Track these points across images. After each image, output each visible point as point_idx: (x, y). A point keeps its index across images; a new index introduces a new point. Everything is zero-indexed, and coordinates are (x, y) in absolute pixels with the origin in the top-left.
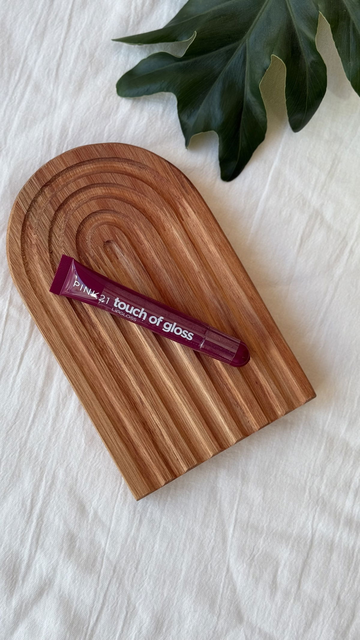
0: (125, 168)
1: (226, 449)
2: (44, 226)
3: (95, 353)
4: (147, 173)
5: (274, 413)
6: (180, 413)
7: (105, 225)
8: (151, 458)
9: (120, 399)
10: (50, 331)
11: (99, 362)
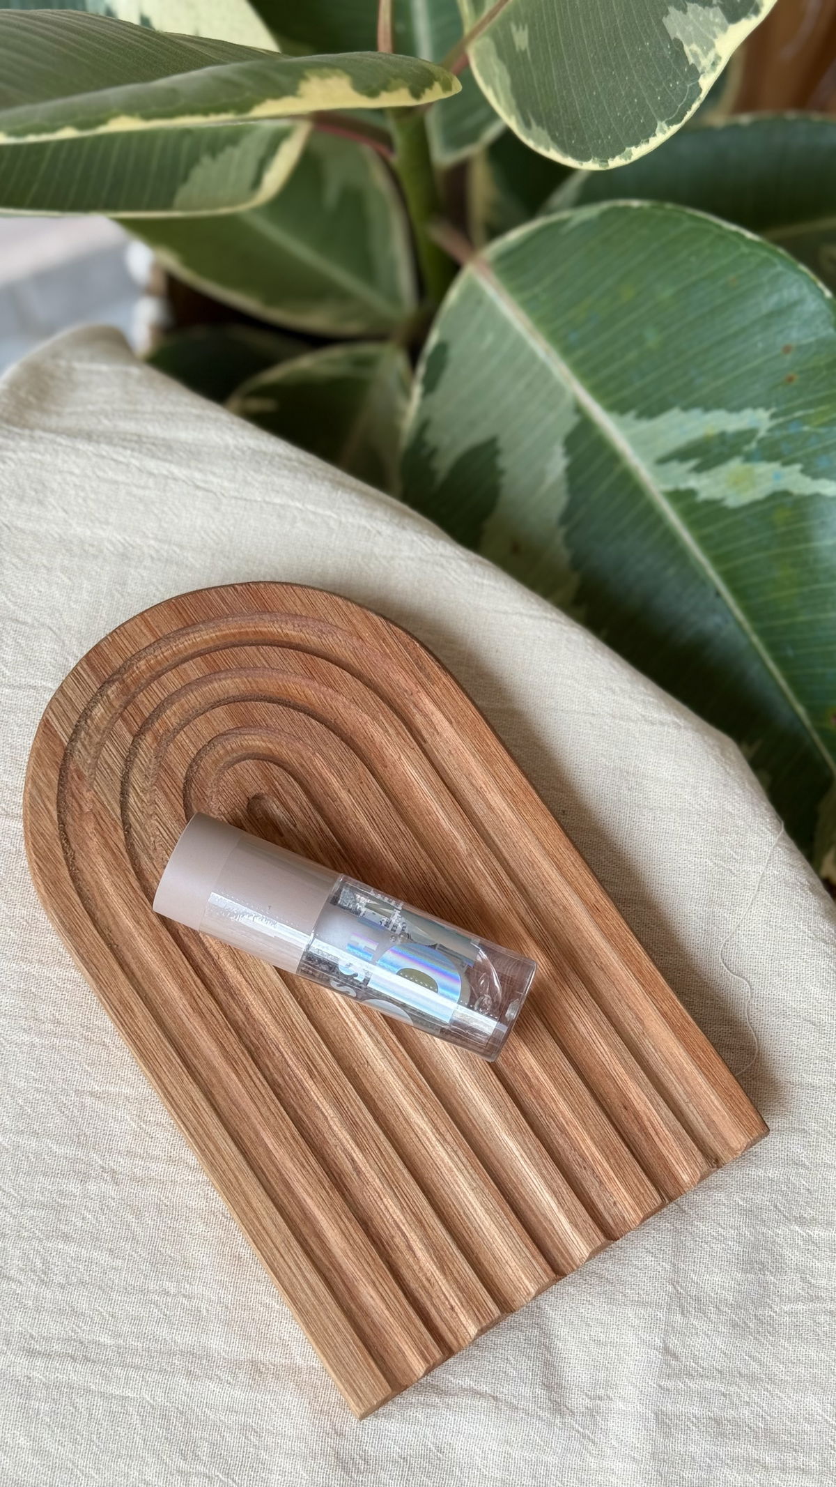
0: (287, 635)
1: (566, 1275)
2: (108, 771)
3: (241, 1055)
4: (337, 644)
5: (675, 1178)
6: (449, 1192)
7: (250, 763)
8: (387, 1308)
9: (305, 1164)
10: (132, 1011)
11: (250, 1077)
